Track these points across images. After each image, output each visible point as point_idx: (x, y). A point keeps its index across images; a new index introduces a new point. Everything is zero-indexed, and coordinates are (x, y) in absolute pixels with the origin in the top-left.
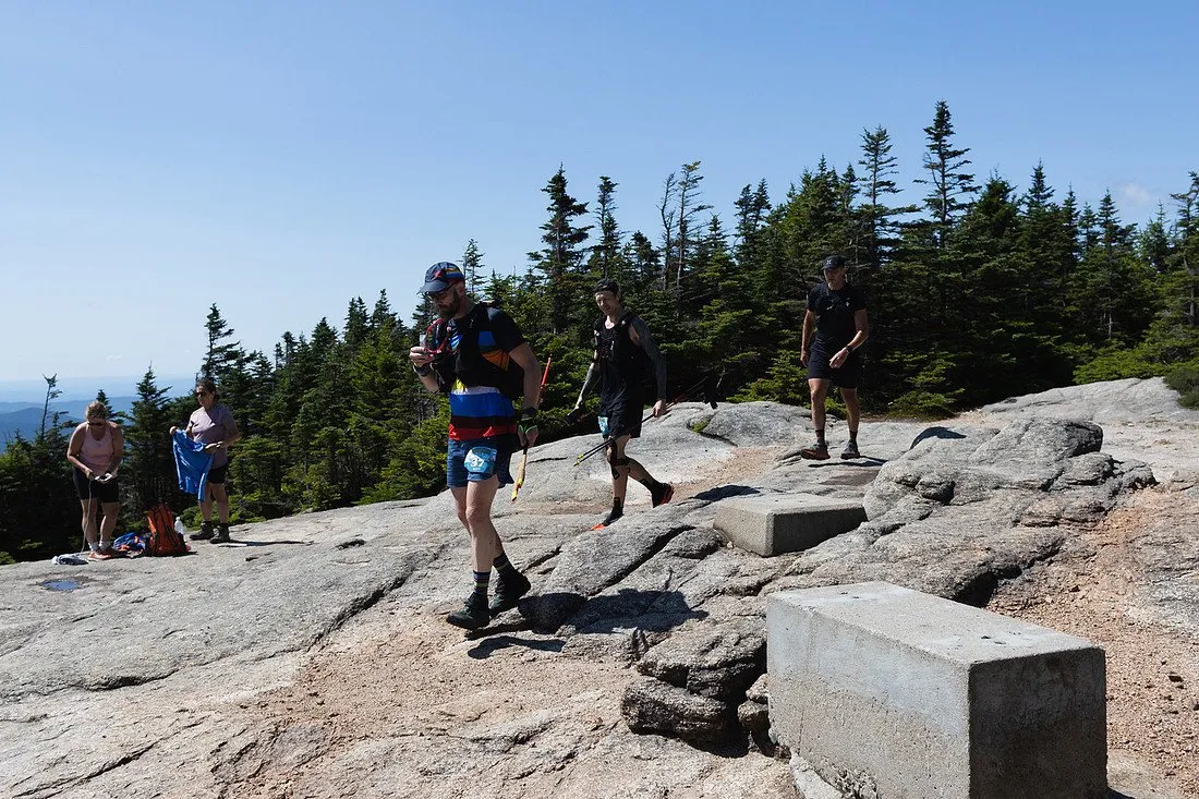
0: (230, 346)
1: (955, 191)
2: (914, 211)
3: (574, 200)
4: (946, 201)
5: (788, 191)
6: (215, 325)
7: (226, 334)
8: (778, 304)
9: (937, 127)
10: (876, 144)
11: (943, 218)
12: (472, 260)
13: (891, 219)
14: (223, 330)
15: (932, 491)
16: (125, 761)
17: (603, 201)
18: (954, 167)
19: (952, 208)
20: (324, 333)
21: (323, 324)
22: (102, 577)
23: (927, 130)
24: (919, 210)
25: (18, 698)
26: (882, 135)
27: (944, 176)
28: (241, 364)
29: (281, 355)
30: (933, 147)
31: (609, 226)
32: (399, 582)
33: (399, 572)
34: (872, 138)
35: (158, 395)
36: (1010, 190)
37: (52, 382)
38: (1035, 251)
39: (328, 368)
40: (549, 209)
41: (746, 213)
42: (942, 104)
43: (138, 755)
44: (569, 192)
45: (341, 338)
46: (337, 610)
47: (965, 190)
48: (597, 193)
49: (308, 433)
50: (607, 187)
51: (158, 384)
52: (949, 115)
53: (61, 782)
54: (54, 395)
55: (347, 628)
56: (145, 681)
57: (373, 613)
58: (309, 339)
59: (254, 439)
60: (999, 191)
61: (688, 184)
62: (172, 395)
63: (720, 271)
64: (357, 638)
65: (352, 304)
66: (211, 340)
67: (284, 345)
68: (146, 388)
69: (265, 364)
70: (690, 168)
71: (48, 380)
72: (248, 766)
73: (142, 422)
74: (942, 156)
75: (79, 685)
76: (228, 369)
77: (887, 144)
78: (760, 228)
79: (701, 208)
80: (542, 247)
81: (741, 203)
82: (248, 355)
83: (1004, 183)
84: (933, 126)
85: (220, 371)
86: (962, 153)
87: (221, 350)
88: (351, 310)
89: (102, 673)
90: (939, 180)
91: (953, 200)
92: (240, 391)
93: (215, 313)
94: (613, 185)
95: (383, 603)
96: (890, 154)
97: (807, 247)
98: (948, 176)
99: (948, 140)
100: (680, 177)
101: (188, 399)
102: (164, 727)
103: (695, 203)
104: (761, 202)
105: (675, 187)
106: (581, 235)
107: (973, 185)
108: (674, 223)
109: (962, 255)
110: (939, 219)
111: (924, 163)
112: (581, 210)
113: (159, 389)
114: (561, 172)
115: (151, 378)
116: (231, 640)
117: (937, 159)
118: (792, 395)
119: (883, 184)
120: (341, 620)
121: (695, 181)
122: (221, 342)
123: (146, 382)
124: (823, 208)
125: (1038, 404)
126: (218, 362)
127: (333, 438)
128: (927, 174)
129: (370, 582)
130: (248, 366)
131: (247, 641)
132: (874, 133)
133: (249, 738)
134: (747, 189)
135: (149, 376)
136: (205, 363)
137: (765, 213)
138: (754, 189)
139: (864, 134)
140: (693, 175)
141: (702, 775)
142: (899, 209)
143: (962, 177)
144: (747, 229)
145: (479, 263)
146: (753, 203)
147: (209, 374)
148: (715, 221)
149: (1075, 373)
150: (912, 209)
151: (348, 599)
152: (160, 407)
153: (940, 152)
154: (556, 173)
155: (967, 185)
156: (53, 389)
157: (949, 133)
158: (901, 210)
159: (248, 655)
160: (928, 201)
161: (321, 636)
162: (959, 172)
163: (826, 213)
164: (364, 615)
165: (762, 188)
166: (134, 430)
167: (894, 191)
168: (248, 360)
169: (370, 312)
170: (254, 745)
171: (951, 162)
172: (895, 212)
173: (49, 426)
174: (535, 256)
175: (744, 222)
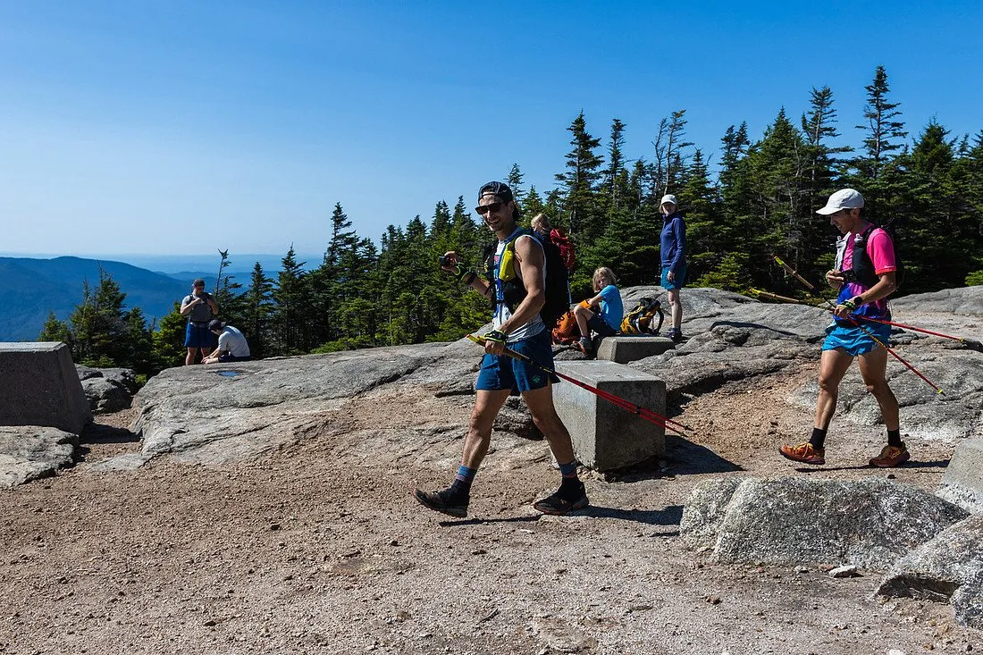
0: (349, 234)
1: (887, 135)
2: (847, 151)
3: (590, 137)
4: (880, 144)
5: (766, 130)
6: (339, 218)
7: (346, 225)
8: (742, 218)
9: (876, 86)
10: (822, 99)
11: (877, 156)
12: (515, 178)
13: (830, 156)
14: (344, 223)
15: (731, 338)
16: (255, 430)
17: (615, 137)
18: (888, 117)
19: (886, 149)
20: (417, 227)
21: (417, 220)
22: (251, 371)
23: (868, 88)
24: (851, 150)
25: (206, 409)
26: (827, 93)
27: (879, 124)
28: (355, 247)
29: (386, 242)
30: (873, 101)
31: (616, 156)
32: (410, 372)
33: (411, 366)
34: (819, 95)
35: (297, 267)
36: (945, 134)
37: (224, 255)
38: (957, 182)
39: (412, 252)
40: (572, 143)
41: (731, 147)
42: (881, 68)
43: (261, 429)
44: (587, 130)
45: (428, 232)
46: (371, 381)
47: (895, 135)
48: (610, 131)
49: (393, 296)
50: (618, 127)
51: (297, 259)
52: (885, 76)
53: (227, 435)
54: (226, 264)
55: (374, 391)
56: (267, 405)
57: (392, 385)
58: (405, 231)
59: (357, 300)
60: (935, 135)
61: (677, 126)
62: (306, 269)
63: (694, 192)
64: (379, 394)
65: (438, 206)
66: (335, 229)
67: (388, 235)
68: (288, 262)
69: (372, 249)
70: (677, 115)
71: (222, 254)
72: (311, 434)
73: (285, 286)
74: (878, 107)
75: (236, 406)
76: (346, 250)
77: (830, 99)
78: (740, 159)
79: (686, 144)
80: (566, 170)
81: (726, 139)
82: (360, 241)
83: (940, 128)
84: (873, 85)
85: (342, 252)
86: (895, 106)
87: (342, 237)
88: (438, 211)
89: (246, 401)
90: (876, 126)
91: (886, 142)
92: (353, 268)
93: (339, 210)
94: (623, 126)
95: (399, 381)
96: (831, 107)
97: (768, 175)
98: (883, 123)
99: (884, 96)
100: (670, 121)
101: (318, 271)
102: (275, 420)
103: (680, 140)
104: (742, 139)
105: (666, 129)
106: (596, 163)
107: (902, 131)
108: (664, 155)
109: (888, 185)
110: (873, 157)
111: (865, 113)
112: (595, 144)
113: (297, 263)
114: (582, 116)
115: (292, 255)
116: (313, 391)
117: (875, 111)
118: (732, 285)
119: (826, 129)
120: (373, 386)
121: (681, 125)
122: (343, 231)
123: (289, 258)
124: (781, 147)
125: (928, 300)
126: (340, 245)
127: (409, 300)
128: (866, 122)
129: (393, 370)
130: (360, 249)
131: (321, 392)
132: (820, 91)
133: (313, 424)
134: (731, 129)
135: (291, 254)
136: (330, 245)
137: (746, 148)
138: (737, 129)
139: (813, 91)
140: (679, 120)
141: (516, 446)
142: (836, 149)
143: (894, 125)
144: (730, 160)
145: (521, 181)
146: (734, 140)
147: (333, 253)
148: (698, 154)
149: (967, 278)
150: (845, 150)
151: (378, 377)
152: (297, 276)
153: (877, 106)
154: (578, 117)
155: (897, 131)
156: (225, 260)
157: (885, 90)
158: (838, 150)
159: (320, 397)
160: (867, 142)
161: (360, 392)
162: (891, 120)
163: (782, 151)
164: (386, 385)
165: (743, 128)
166: (280, 292)
167: (834, 135)
168: (361, 245)
169: (452, 212)
170: (315, 427)
171: (886, 112)
172: (832, 151)
173: (222, 286)
174: (561, 177)
175: (727, 154)
